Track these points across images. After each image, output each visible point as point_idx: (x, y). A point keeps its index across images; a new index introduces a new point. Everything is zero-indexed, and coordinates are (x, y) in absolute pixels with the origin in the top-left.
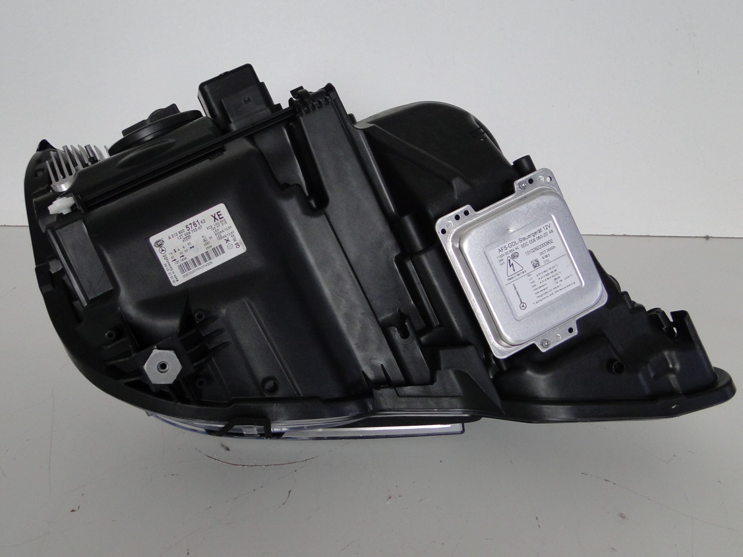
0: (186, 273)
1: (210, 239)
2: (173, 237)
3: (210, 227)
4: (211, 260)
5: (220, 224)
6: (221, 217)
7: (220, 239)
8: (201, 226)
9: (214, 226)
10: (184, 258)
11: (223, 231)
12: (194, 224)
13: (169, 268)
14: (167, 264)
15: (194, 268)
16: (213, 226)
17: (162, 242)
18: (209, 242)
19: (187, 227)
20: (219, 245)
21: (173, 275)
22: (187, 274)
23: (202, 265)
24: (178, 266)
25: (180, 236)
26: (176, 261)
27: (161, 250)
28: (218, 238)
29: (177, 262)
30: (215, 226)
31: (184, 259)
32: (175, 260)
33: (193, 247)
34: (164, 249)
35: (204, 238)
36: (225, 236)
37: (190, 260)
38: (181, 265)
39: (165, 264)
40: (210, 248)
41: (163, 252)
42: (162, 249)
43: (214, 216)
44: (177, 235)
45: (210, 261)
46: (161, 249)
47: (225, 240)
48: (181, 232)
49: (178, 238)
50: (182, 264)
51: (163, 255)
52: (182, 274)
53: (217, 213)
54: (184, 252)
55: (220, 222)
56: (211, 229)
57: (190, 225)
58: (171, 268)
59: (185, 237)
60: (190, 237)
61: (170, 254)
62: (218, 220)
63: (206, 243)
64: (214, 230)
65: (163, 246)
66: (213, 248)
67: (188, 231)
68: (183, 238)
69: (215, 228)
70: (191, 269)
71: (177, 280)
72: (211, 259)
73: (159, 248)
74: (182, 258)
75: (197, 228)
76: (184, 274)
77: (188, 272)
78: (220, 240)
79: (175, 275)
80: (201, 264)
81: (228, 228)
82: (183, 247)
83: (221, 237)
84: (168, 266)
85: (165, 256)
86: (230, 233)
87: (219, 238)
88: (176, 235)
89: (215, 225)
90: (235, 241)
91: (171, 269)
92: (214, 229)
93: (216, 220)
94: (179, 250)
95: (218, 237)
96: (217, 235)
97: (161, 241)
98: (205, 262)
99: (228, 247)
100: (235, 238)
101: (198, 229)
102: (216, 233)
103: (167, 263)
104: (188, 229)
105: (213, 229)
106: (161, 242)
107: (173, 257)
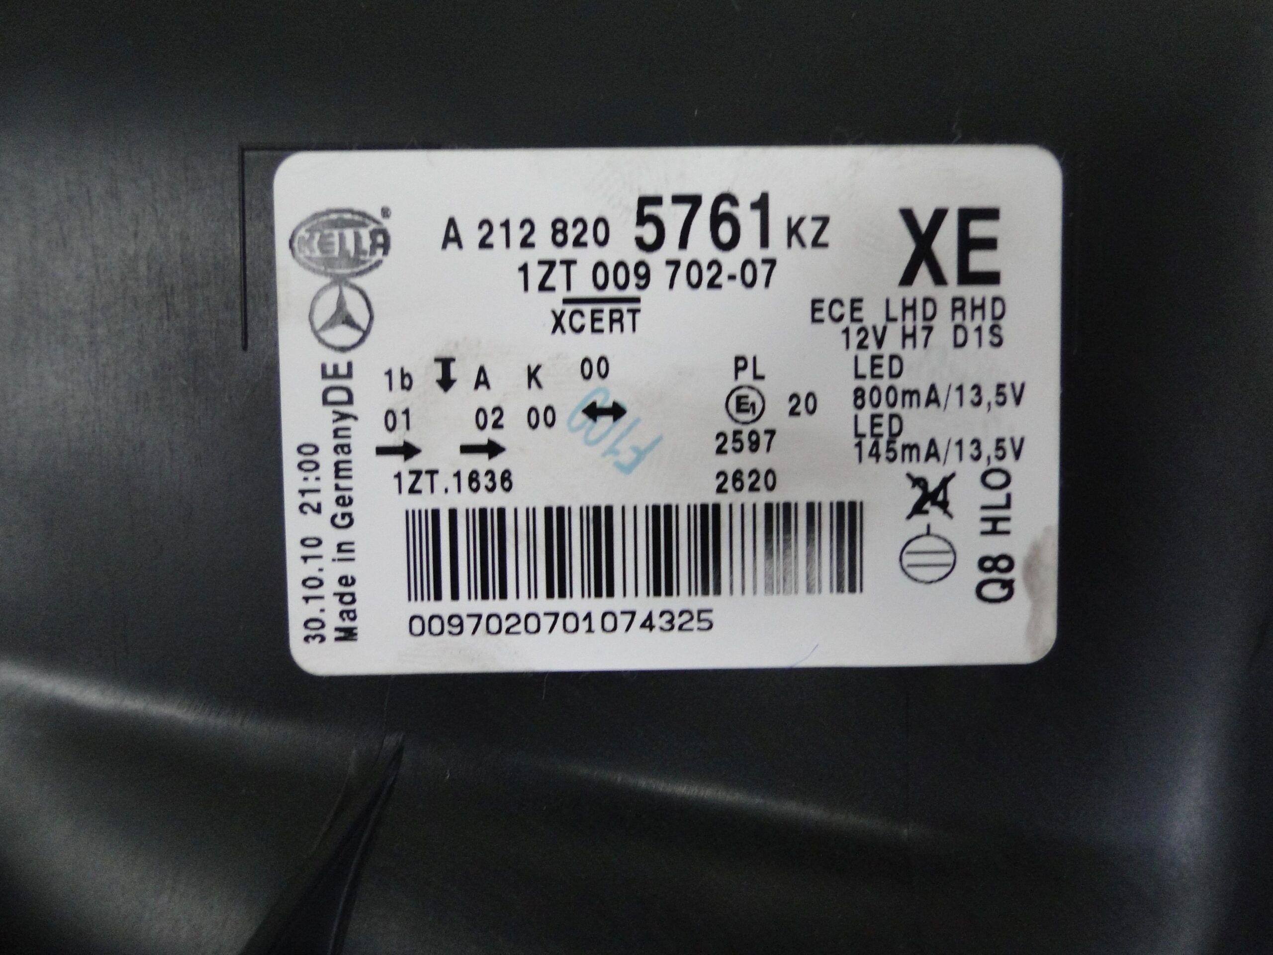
0: (446, 606)
1: (793, 412)
2: (484, 244)
3: (837, 311)
4: (710, 601)
5: (943, 324)
6: (979, 261)
7: (875, 455)
8: (772, 263)
9: (880, 322)
10: (490, 473)
11: (933, 399)
12: (716, 220)
13: (327, 498)
14: (327, 458)
15: (532, 593)
16: (873, 316)
17: (366, 243)
18: (771, 433)
19: (648, 210)
20: (847, 499)
21: (332, 573)
22: (456, 624)
23: (617, 603)
24: (410, 516)
25: (551, 264)
26: (416, 463)
27: (332, 308)
28: (858, 435)
29: (418, 474)
30: (889, 319)
31: (484, 481)
32: (408, 451)
33: (617, 411)
34: (356, 309)
35: (746, 377)
36: (933, 453)
37: (531, 514)
38: (436, 513)
39: (308, 450)
40: (753, 488)
41: (344, 335)
42: (341, 304)
43: (924, 224)
44: (525, 243)
45: (697, 602)
46: (334, 293)
47: (919, 482)
48: (572, 233)
49: (524, 268)
50: (453, 513)
51: (331, 358)
52: (412, 595)
53: (967, 216)
54: (514, 418)
55: (945, 308)
56: (846, 331)
57: (684, 209)
58: (342, 501)
59: (595, 293)
60: (634, 312)
61: (389, 373)
62: (939, 279)
63: (737, 433)
64: (861, 346)
65: (359, 281)
66: (776, 497)
67: (633, 256)
68: (562, 292)
69: (880, 343)
70: (503, 595)
71: (348, 634)
72: (718, 591)
73: (326, 281)
74: (481, 462)
75: (731, 261)
76: (427, 608)
77: (465, 606)
78: (869, 462)
79: (345, 581)
80: (610, 593)
81: (989, 394)
82: (532, 375)
83: (893, 436)
84: (327, 471)
85: (336, 375)
86: (988, 448)
87: (868, 443)
88: (517, 235)
89: (896, 310)
90: (994, 531)
91: (340, 510)
92: (871, 341)
93: (923, 272)
94: (482, 380)
95: (865, 427)
96: (868, 410)
97: (365, 233)
98: (657, 593)
99: (907, 560)
100: (1008, 506)
101: (732, 277)
102: (867, 384)
103: (327, 443)
104: (649, 233)
105: (855, 340)
106: (358, 238)
107: (401, 419)
